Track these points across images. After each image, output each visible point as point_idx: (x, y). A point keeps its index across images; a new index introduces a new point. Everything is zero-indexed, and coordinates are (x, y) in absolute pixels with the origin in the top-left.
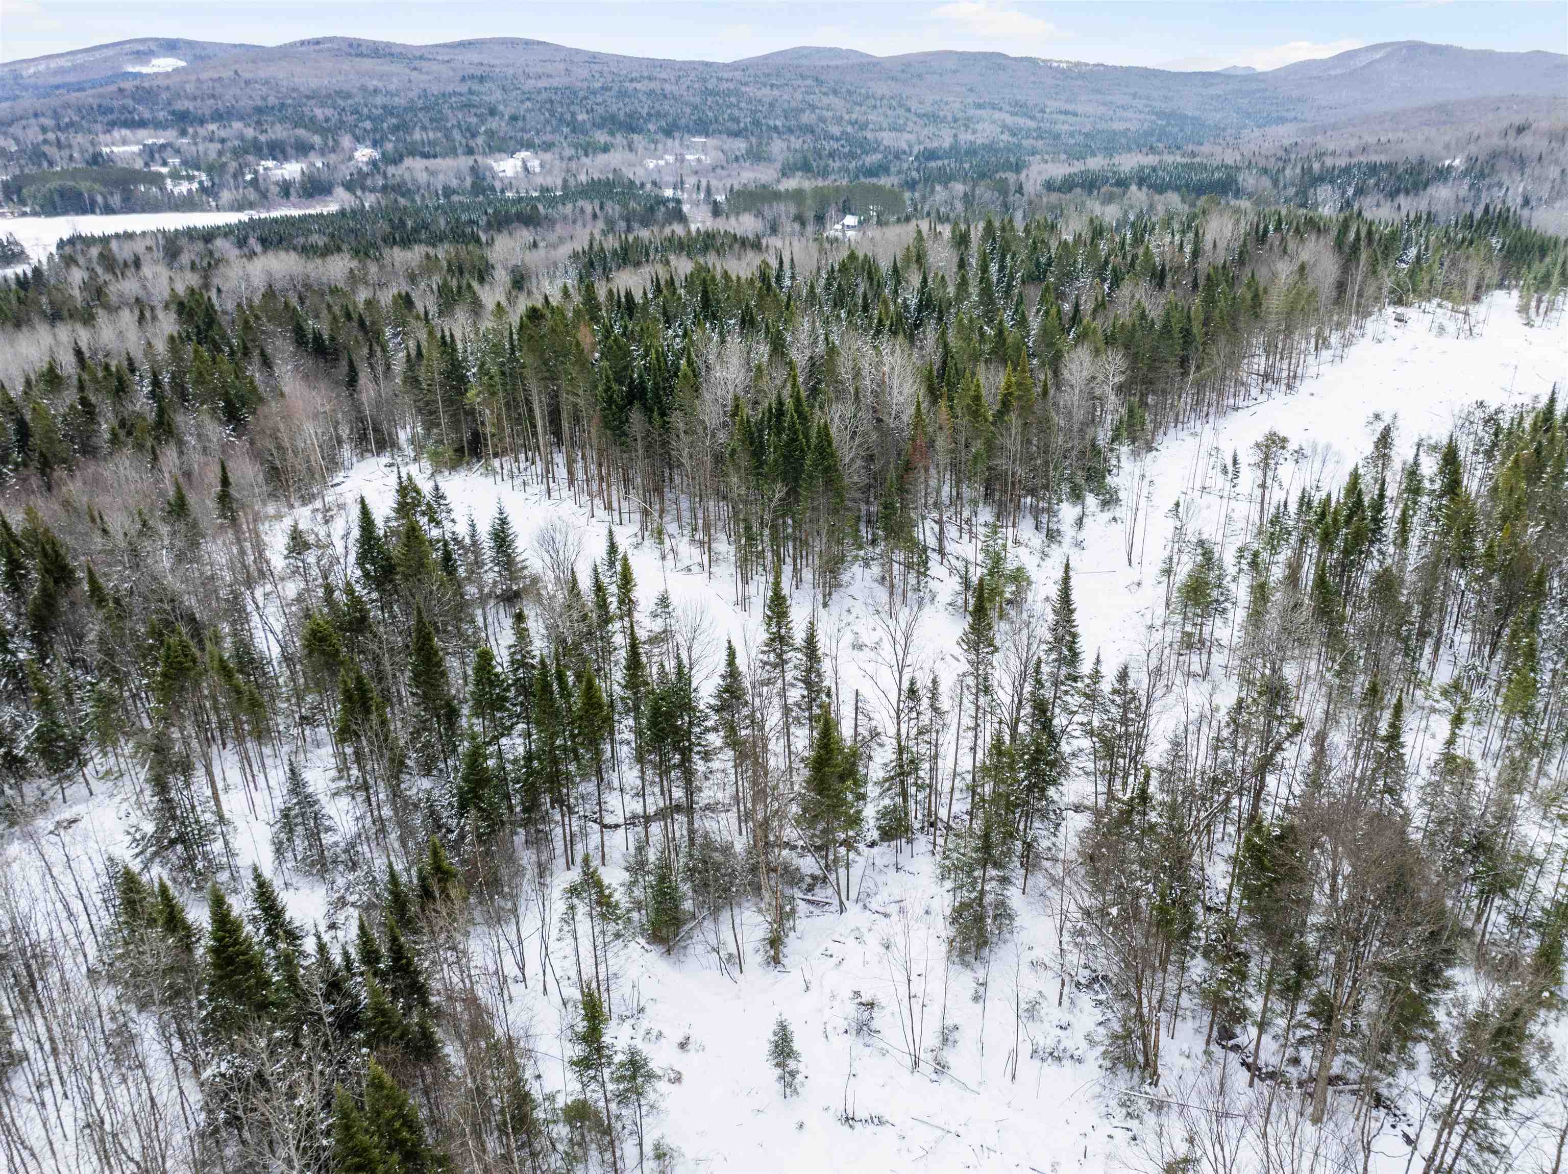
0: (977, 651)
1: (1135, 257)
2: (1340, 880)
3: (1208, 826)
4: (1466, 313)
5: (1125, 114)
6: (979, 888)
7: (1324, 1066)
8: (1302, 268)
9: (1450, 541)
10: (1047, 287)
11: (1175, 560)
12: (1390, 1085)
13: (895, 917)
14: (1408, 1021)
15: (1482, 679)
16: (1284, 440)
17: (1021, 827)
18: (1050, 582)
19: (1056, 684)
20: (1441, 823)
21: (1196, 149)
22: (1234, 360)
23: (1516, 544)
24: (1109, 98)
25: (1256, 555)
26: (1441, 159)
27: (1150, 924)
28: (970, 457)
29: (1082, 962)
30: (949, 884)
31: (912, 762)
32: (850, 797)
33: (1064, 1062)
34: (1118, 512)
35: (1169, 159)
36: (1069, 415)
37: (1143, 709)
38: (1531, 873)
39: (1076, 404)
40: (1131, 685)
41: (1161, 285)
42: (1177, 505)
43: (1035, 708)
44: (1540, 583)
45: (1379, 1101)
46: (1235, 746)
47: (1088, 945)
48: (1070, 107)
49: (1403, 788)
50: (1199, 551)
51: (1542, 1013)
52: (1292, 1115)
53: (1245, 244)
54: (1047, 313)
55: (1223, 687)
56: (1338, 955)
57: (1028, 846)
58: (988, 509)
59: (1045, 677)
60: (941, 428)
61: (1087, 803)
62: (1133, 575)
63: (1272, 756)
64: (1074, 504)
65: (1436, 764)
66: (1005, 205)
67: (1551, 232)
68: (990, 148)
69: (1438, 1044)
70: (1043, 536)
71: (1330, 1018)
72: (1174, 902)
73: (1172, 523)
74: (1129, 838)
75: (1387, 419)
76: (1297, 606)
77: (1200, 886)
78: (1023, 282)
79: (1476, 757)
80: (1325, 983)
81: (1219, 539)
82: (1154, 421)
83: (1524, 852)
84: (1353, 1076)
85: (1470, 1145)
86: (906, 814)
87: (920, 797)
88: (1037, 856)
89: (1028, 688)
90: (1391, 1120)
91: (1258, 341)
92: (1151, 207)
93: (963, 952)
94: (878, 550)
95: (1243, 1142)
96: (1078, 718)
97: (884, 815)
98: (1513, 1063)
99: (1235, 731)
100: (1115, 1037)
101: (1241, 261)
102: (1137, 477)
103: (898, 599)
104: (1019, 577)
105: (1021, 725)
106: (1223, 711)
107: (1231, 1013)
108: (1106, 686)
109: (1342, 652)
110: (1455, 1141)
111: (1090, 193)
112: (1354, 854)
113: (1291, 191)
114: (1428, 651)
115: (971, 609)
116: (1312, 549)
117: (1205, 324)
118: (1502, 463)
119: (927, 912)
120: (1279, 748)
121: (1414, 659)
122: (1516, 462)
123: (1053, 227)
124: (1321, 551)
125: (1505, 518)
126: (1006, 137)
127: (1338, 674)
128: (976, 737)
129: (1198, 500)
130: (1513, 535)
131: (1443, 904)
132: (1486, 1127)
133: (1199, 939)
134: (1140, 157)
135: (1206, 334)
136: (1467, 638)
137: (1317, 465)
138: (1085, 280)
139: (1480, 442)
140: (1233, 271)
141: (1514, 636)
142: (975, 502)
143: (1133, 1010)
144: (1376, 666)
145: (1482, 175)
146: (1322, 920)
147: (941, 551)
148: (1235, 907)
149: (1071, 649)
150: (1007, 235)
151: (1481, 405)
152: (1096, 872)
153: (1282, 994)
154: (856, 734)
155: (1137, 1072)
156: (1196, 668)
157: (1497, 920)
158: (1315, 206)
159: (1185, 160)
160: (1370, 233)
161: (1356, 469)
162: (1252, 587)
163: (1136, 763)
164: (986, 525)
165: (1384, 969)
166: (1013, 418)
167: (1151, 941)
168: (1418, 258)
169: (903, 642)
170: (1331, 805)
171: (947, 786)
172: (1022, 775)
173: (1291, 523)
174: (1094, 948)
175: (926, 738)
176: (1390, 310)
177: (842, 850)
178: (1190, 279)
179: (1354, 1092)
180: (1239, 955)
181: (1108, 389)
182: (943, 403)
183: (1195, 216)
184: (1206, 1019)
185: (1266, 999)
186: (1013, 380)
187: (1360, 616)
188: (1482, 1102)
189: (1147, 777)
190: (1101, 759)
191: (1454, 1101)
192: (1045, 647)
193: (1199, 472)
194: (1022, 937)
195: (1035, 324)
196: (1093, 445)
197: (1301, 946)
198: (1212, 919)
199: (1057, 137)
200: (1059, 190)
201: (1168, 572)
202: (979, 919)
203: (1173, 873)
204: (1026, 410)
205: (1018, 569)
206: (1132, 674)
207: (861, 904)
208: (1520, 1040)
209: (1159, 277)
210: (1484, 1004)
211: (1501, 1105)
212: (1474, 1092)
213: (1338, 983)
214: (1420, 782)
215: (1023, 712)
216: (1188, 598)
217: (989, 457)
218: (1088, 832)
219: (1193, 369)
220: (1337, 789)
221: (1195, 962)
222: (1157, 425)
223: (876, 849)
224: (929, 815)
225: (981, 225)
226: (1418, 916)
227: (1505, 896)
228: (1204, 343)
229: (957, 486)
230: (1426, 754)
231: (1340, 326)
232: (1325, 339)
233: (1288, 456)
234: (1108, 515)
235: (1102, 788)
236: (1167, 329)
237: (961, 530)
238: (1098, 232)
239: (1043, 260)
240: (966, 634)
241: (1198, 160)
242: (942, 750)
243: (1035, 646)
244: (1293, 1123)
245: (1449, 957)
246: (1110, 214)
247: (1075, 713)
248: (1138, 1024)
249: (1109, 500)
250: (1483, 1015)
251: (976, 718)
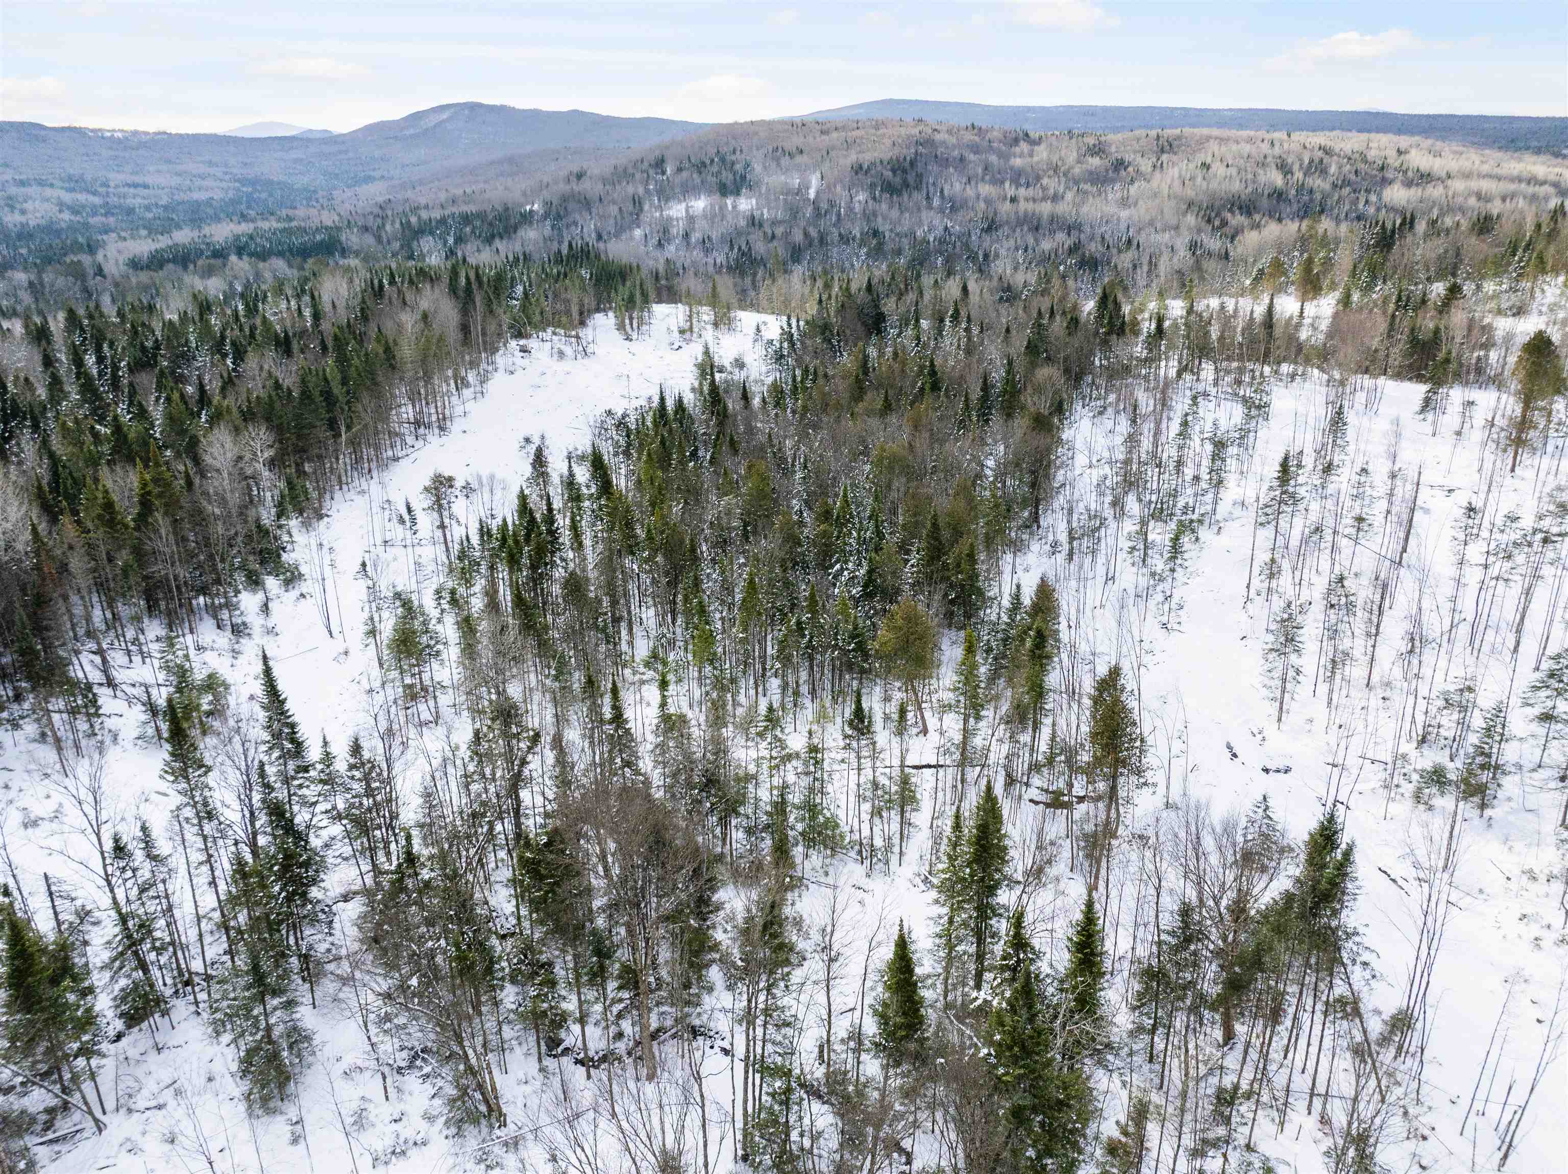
0: (187, 778)
1: (253, 328)
2: (610, 859)
3: (480, 860)
4: (578, 337)
5: (205, 183)
6: (263, 1025)
7: (644, 1027)
8: (425, 317)
9: (616, 534)
10: (162, 372)
11: (376, 619)
12: (699, 1014)
13: (172, 1103)
14: (697, 953)
15: (672, 643)
16: (450, 479)
17: (292, 941)
18: (250, 680)
19: (287, 781)
20: (674, 775)
21: (291, 212)
22: (383, 413)
23: (667, 524)
24: (180, 168)
25: (453, 592)
26: (522, 205)
27: (452, 977)
28: (118, 572)
29: (397, 1046)
30: (226, 1038)
31: (141, 926)
32: (71, 998)
33: (409, 1153)
34: (304, 587)
35: (265, 225)
36: (223, 502)
37: (385, 774)
38: (751, 787)
39: (228, 487)
40: (366, 755)
41: (288, 353)
42: (364, 565)
43: (271, 814)
44: (693, 550)
45: (695, 1032)
46: (484, 776)
47: (398, 1027)
48: (138, 179)
49: (638, 758)
50: (398, 603)
51: (789, 896)
52: (632, 1084)
53: (364, 301)
54: (168, 399)
55: (456, 725)
56: (628, 925)
57: (305, 958)
58: (156, 622)
59: (273, 779)
60: (71, 547)
61: (354, 888)
62: (338, 645)
63: (520, 772)
64: (254, 591)
65: (658, 727)
66: (86, 290)
67: (625, 260)
68: (50, 229)
69: (725, 961)
70: (228, 633)
71: (637, 982)
72: (469, 946)
73: (363, 584)
74: (408, 905)
75: (537, 441)
76: (503, 629)
77: (489, 919)
78: (131, 371)
79: (685, 710)
80: (623, 954)
81: (414, 587)
82: (318, 488)
83: (741, 773)
84: (669, 1023)
85: (771, 1029)
86: (152, 986)
87: (163, 960)
88: (318, 963)
89: (256, 797)
90: (708, 1043)
91: (401, 391)
92: (258, 275)
93: (265, 1100)
94: (26, 705)
95: (599, 1132)
96: (320, 808)
97: (124, 1000)
98: (781, 947)
99: (480, 762)
100: (452, 1101)
101: (365, 318)
102: (314, 547)
103: (70, 753)
104: (213, 684)
105: (259, 837)
106: (464, 747)
107: (553, 1021)
108: (341, 766)
109: (554, 657)
110: (759, 1031)
111: (185, 268)
112: (613, 831)
113: (396, 245)
114: (624, 633)
115: (166, 735)
116: (503, 573)
117: (344, 382)
118: (639, 459)
119: (210, 1080)
120: (524, 762)
121: (615, 644)
122: (649, 455)
123: (151, 308)
124: (511, 572)
125: (653, 504)
126: (66, 216)
127: (556, 678)
128: (212, 870)
129: (382, 555)
130: (663, 517)
131: (696, 843)
132: (777, 1008)
133: (503, 969)
134: (232, 225)
135: (348, 392)
136: (652, 612)
137: (487, 496)
138: (203, 359)
139: (616, 445)
140: (360, 328)
141: (686, 599)
142: (137, 619)
143: (462, 1067)
144: (586, 660)
145: (559, 217)
146: (605, 899)
147: (111, 683)
148: (526, 924)
149: (293, 741)
150: (97, 322)
151: (609, 413)
152: (385, 951)
153: (591, 983)
154: (59, 923)
155: (484, 1122)
156: (426, 716)
157: (738, 835)
158: (422, 257)
159: (280, 225)
160: (477, 276)
161: (522, 491)
162: (457, 623)
163: (393, 829)
164: (158, 639)
165: (667, 919)
166: (159, 518)
167: (458, 992)
168: (526, 294)
169: (91, 799)
170: (583, 796)
171: (193, 934)
172: (277, 888)
173: (477, 554)
174: (404, 1027)
175: (152, 893)
176: (513, 344)
177: (81, 1062)
178: (317, 342)
179: (674, 1036)
180: (542, 966)
181: (259, 466)
182: (65, 520)
183: (307, 280)
184: (532, 1039)
185: (579, 994)
186: (148, 477)
187: (560, 620)
188: (769, 989)
189: (409, 838)
190: (356, 839)
191: (749, 1001)
192: (264, 748)
193: (377, 528)
194: (326, 1053)
195: (157, 413)
196: (259, 527)
197: (594, 932)
198: (509, 942)
199: (130, 211)
200: (148, 267)
201: (372, 633)
202: (274, 1057)
203: (460, 919)
204: (171, 506)
205: (210, 676)
206: (364, 743)
207: (123, 1111)
208: (780, 926)
209: (284, 345)
210: (749, 910)
211: (782, 984)
212: (762, 985)
213: (634, 949)
214: (650, 747)
215: (258, 824)
216: (400, 652)
217: (141, 566)
218: (364, 917)
219: (343, 429)
220: (585, 781)
221: (505, 992)
222: (322, 493)
223: (124, 1041)
224: (181, 974)
225: (61, 316)
226: (679, 862)
227: (738, 814)
228: (348, 402)
229: (111, 606)
230: (647, 722)
231: (474, 364)
232: (463, 379)
233: (458, 493)
234: (294, 594)
235: (366, 867)
236: (306, 394)
237: (129, 653)
238: (205, 307)
239: (149, 344)
240: (167, 764)
241: (294, 224)
242: (174, 899)
243: (251, 753)
244: (635, 1092)
245: (712, 884)
246: (214, 287)
247: (315, 804)
248: (470, 1077)
249: (292, 578)
250: (749, 919)
251: (206, 849)
